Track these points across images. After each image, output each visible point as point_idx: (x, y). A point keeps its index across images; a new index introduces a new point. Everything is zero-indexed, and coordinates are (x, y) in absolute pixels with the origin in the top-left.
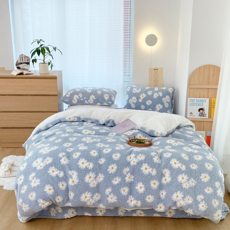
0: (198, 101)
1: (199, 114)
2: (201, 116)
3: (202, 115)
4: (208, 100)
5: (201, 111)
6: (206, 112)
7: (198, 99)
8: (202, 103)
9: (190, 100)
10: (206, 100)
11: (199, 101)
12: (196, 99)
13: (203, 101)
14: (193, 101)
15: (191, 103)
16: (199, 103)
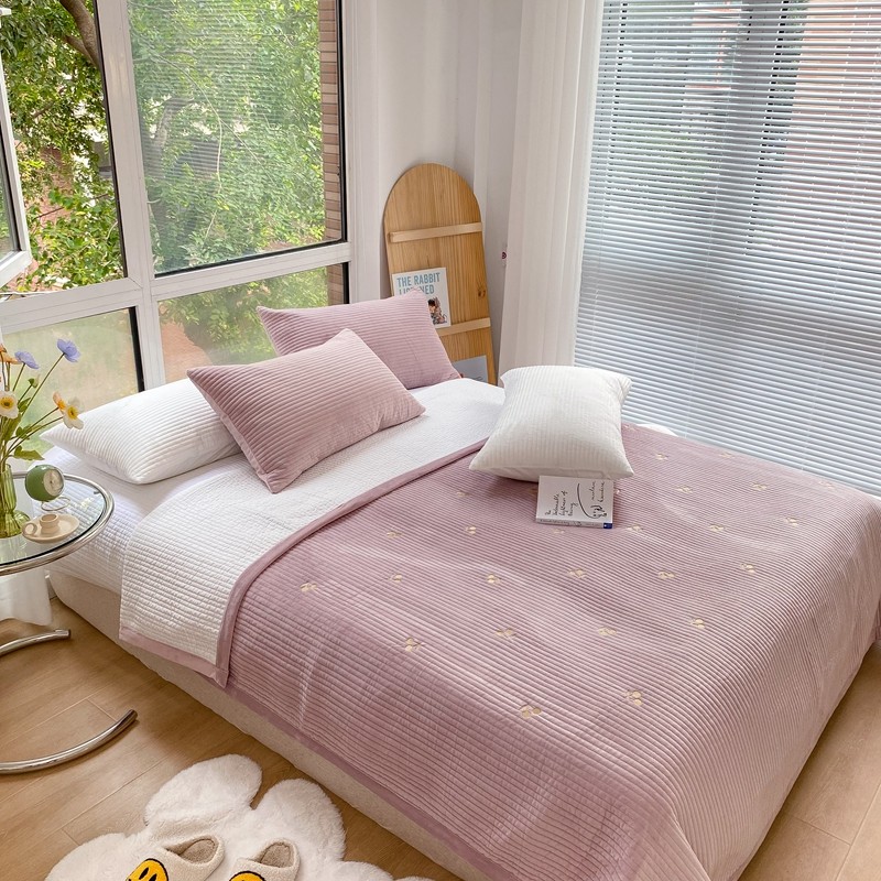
0: (419, 281)
3: (437, 319)
4: (442, 271)
5: (432, 308)
7: (418, 273)
8: (429, 284)
9: (399, 278)
10: (438, 274)
11: (421, 281)
12: (412, 275)
13: (431, 278)
14: (406, 281)
15: (402, 288)
16: (422, 285)
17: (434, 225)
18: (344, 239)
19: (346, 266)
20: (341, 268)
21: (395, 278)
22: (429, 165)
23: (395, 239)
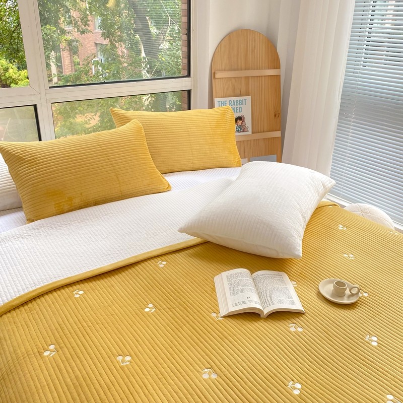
0: (232, 104)
1: (237, 128)
2: (241, 132)
3: (241, 129)
4: (249, 98)
5: (240, 122)
6: (248, 122)
7: (233, 99)
8: (239, 106)
9: (219, 102)
10: (245, 100)
11: (234, 104)
12: (228, 99)
13: (241, 102)
14: (223, 103)
16: (234, 106)
17: (247, 69)
18: (189, 75)
19: (189, 92)
20: (186, 93)
21: (216, 100)
22: (246, 30)
23: (217, 76)
